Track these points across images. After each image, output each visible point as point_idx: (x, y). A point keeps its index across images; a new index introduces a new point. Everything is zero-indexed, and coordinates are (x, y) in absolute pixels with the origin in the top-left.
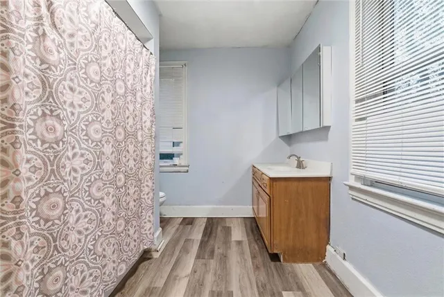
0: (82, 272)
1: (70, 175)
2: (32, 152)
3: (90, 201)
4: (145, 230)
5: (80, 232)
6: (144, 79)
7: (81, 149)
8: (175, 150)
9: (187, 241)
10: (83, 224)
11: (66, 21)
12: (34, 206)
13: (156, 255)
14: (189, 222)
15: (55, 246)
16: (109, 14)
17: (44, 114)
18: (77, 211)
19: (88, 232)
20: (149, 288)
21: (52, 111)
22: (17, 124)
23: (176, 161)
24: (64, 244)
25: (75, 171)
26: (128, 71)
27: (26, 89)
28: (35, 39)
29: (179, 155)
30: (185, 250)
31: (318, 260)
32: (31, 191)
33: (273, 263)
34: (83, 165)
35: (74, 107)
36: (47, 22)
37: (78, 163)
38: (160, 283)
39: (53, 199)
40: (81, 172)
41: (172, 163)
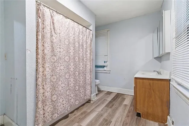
0: (63, 99)
1: (59, 71)
2: (49, 65)
3: (65, 79)
4: (87, 92)
5: (62, 87)
6: (87, 40)
7: (63, 64)
8: (105, 64)
9: (105, 100)
10: (63, 85)
11: (58, 30)
12: (50, 78)
13: (92, 102)
14: (109, 93)
15: (54, 89)
16: (73, 23)
17: (52, 55)
18: (62, 81)
19: (65, 88)
20: (85, 111)
21: (54, 54)
22: (45, 58)
23: (105, 68)
24: (57, 89)
25: (61, 70)
26: (80, 39)
27: (48, 50)
28: (50, 37)
29: (106, 66)
30: (103, 103)
31: (162, 122)
32: (49, 74)
33: (136, 117)
34: (63, 68)
35: (61, 52)
36: (53, 32)
37: (62, 68)
38: (89, 111)
39: (54, 77)
40: (63, 70)
41: (104, 69)
